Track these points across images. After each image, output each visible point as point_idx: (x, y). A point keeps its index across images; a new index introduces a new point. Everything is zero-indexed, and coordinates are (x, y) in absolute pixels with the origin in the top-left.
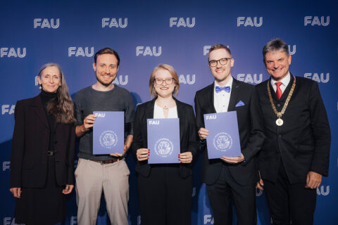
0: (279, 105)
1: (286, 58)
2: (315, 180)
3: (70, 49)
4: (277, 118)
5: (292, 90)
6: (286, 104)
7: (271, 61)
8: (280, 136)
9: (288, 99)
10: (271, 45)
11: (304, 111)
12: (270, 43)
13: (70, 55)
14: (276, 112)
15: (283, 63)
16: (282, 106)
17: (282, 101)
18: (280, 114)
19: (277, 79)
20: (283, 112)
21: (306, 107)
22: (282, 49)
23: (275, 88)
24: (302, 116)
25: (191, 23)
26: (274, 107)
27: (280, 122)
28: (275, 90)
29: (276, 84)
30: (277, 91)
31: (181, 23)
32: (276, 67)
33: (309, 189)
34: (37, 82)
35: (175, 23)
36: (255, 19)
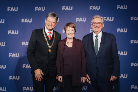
3: (22, 19)
13: (22, 22)
25: (71, 8)
26: (48, 43)
31: (67, 8)
34: (9, 33)
35: (64, 9)
36: (97, 7)
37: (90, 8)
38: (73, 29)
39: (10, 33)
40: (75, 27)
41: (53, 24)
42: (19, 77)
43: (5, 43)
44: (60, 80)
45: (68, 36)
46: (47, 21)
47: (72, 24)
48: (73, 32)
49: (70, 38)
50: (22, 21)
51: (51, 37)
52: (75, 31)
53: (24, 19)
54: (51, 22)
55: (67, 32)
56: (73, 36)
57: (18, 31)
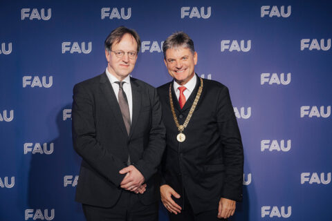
0: (181, 116)
1: (191, 56)
2: (229, 208)
3: (65, 44)
4: (178, 132)
5: (198, 97)
6: (190, 116)
7: (173, 60)
8: (181, 154)
9: (192, 109)
10: (172, 40)
11: (210, 123)
12: (171, 37)
14: (178, 125)
15: (187, 62)
16: (185, 117)
17: (184, 111)
18: (181, 127)
19: (180, 82)
20: (185, 125)
21: (213, 120)
22: (185, 45)
23: (178, 94)
24: (208, 129)
26: (175, 118)
27: (181, 138)
29: (179, 88)
30: (180, 98)
31: (195, 13)
32: (179, 66)
33: (223, 219)
34: (25, 84)
35: (187, 14)
36: (282, 8)
37: (263, 13)
39: (29, 83)
42: (53, 211)
43: (12, 112)
50: (64, 50)
53: (69, 44)
54: (178, 60)
57: (51, 78)
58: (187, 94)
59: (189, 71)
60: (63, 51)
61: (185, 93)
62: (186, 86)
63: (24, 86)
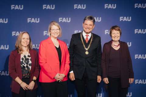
1: (93, 25)
4: (86, 51)
7: (86, 24)
14: (85, 48)
18: (87, 49)
26: (84, 46)
27: (87, 53)
28: (85, 38)
38: (118, 32)
40: (120, 29)
41: (91, 27)
44: (106, 83)
45: (113, 39)
46: (84, 25)
47: (117, 27)
48: (119, 35)
49: (116, 41)
51: (89, 39)
52: (121, 34)
54: (88, 25)
55: (113, 35)
56: (119, 39)
58: (89, 38)
59: (91, 30)
60: (28, 22)
61: (88, 37)
62: (89, 35)
63: (13, 35)
